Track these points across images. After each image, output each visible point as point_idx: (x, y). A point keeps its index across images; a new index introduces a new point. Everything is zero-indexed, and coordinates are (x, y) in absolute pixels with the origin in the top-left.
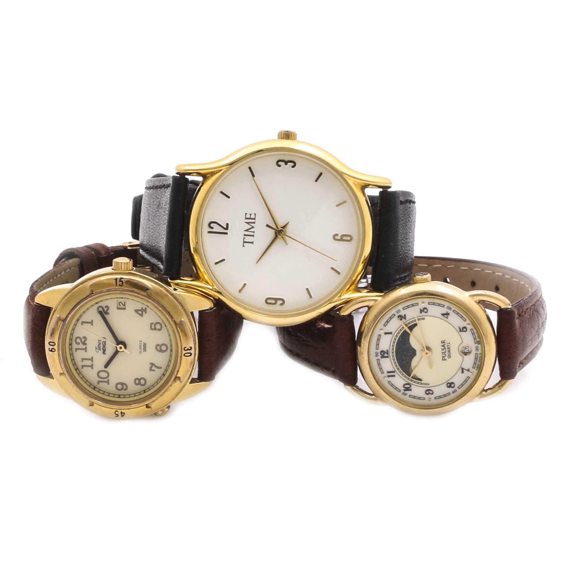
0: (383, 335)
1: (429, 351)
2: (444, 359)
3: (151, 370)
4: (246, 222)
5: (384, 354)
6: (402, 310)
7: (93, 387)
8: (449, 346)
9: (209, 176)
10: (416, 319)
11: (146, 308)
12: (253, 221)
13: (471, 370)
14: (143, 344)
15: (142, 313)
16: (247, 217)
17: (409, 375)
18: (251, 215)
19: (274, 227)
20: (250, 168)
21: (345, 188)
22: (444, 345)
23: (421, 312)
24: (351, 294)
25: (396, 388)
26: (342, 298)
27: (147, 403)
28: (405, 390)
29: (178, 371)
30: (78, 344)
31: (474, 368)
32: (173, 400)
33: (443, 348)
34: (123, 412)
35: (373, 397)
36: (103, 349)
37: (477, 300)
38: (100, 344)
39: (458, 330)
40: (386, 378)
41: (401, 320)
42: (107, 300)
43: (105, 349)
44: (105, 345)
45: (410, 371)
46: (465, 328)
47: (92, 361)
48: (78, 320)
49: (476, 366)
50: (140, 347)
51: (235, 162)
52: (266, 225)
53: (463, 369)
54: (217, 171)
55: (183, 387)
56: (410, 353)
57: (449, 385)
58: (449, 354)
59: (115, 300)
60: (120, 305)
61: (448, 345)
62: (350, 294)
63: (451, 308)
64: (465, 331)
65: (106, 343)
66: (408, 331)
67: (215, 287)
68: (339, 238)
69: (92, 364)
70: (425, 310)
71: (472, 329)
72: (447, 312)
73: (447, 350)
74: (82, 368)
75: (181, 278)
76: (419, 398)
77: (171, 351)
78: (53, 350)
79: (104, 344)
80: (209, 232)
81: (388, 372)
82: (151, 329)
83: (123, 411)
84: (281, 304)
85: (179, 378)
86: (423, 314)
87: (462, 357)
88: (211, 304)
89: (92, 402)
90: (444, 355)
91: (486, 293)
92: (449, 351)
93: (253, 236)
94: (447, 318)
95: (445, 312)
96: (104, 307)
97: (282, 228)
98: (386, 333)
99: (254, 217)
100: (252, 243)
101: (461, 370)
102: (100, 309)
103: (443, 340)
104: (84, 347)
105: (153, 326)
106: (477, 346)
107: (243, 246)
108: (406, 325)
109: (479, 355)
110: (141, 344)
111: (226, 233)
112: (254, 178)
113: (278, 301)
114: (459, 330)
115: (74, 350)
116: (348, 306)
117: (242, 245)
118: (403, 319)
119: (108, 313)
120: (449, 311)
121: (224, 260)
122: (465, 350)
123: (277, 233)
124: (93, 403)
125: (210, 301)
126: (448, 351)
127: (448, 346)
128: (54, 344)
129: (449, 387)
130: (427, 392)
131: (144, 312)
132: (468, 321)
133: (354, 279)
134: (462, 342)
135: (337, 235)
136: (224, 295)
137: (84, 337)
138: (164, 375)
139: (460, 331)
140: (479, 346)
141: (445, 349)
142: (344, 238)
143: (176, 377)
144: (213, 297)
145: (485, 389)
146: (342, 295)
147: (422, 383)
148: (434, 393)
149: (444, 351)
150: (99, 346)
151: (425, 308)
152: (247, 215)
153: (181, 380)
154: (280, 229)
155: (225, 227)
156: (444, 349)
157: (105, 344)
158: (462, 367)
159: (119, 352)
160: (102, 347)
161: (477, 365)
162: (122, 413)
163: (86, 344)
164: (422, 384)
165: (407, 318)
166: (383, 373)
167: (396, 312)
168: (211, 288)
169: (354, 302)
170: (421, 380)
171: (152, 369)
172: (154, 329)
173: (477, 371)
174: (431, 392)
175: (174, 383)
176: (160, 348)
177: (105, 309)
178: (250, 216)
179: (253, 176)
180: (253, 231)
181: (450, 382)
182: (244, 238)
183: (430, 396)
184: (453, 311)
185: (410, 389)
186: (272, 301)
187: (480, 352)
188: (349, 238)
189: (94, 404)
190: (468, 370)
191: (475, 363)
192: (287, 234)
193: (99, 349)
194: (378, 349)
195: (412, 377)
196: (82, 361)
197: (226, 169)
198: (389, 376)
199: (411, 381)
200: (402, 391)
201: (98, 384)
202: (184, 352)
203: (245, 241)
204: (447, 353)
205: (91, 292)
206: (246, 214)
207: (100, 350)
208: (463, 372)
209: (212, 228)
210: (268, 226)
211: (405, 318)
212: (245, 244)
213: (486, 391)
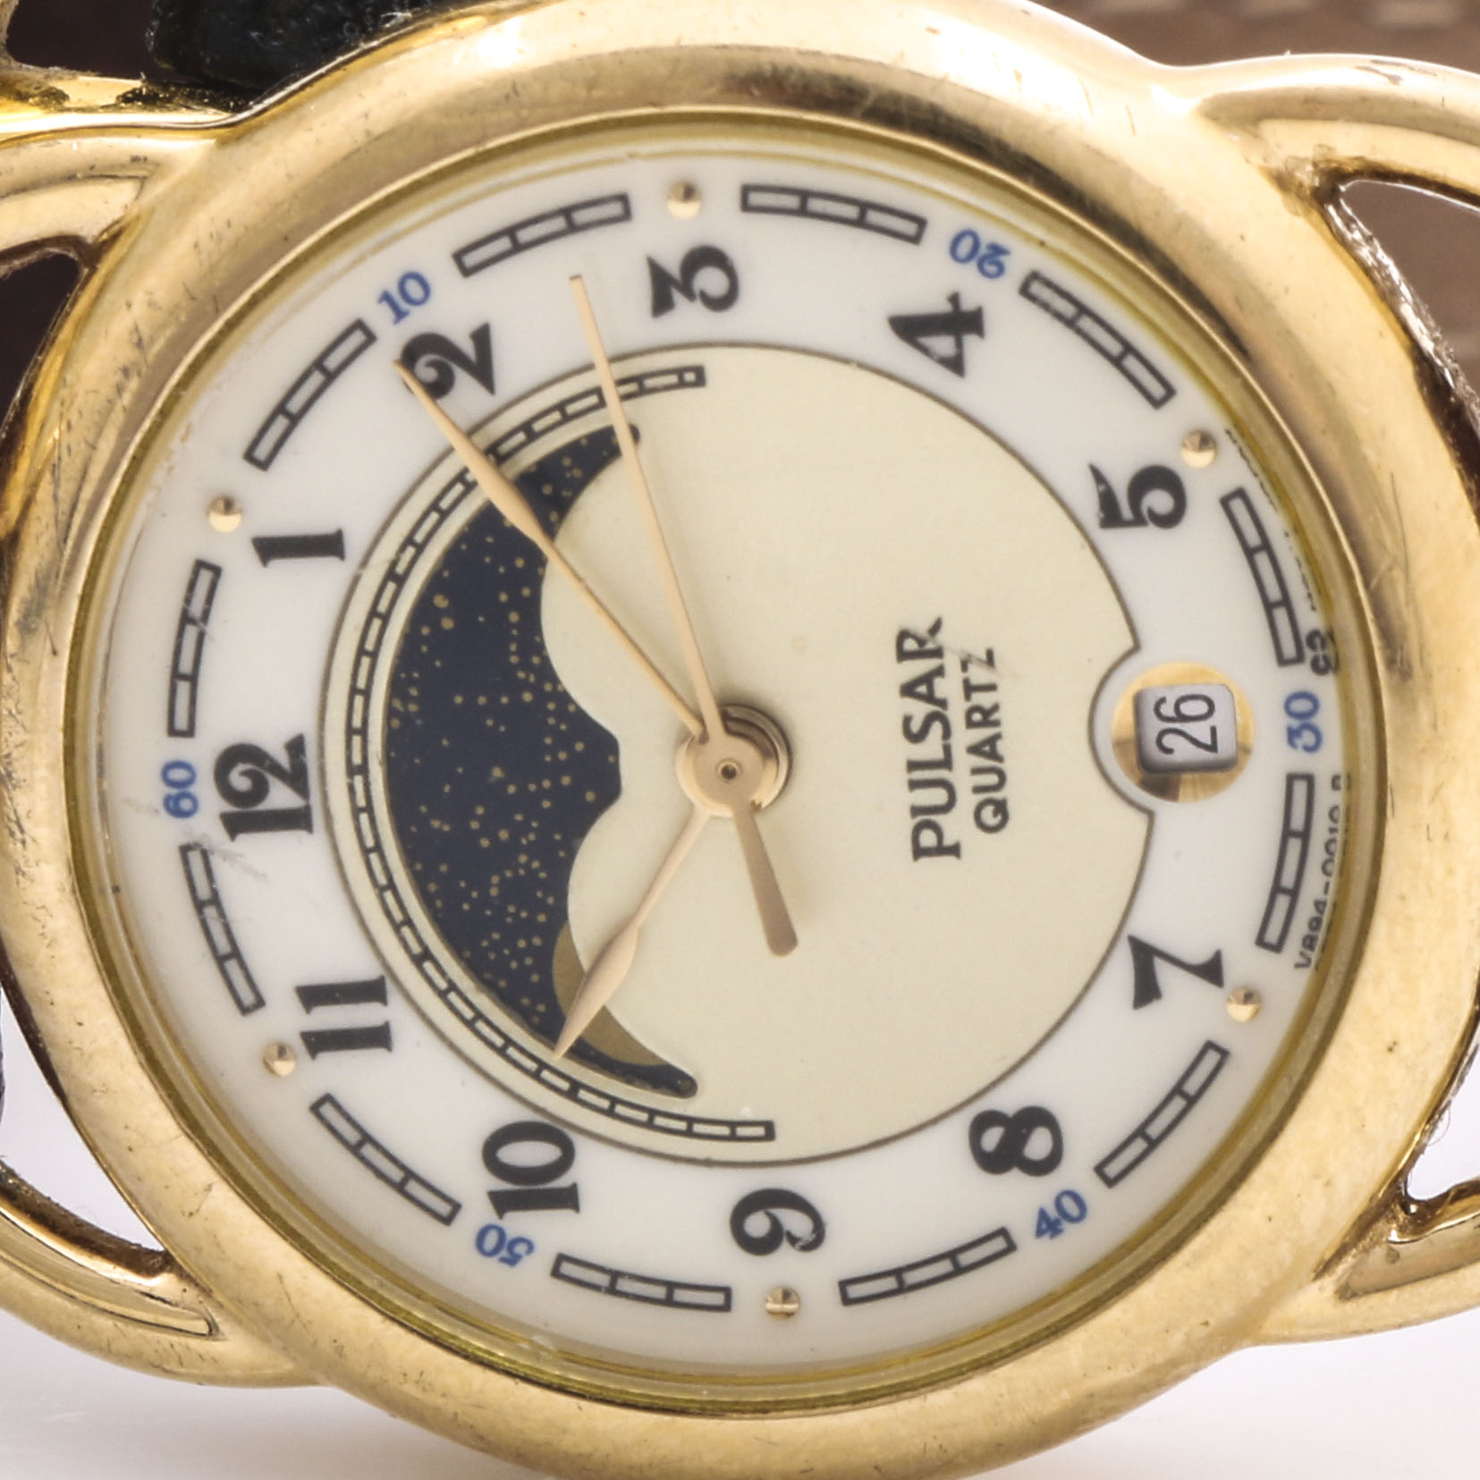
0: (240, 564)
1: (768, 753)
2: (928, 838)
5: (260, 790)
6: (442, 274)
8: (991, 688)
10: (603, 377)
13: (1244, 963)
17: (549, 1029)
22: (928, 679)
23: (661, 304)
25: (405, 1181)
28: (502, 1203)
31: (1277, 948)
33: (920, 710)
35: (163, 1283)
37: (1301, 161)
39: (1087, 503)
40: (283, 1067)
41: (438, 389)
45: (560, 986)
46: (1156, 477)
49: (1300, 928)
53: (1145, 956)
56: (556, 770)
57: (992, 1138)
58: (992, 779)
61: (978, 675)
63: (997, 251)
64: (1169, 520)
66: (517, 515)
70: (710, 280)
71: (1240, 493)
72: (954, 299)
73: (963, 737)
76: (670, 1294)
81: (313, 996)
86: (688, 318)
87: (1138, 823)
90: (937, 796)
91: (1394, 79)
92: (987, 749)
94: (955, 364)
95: (936, 304)
98: (271, 549)
101: (1122, 969)
103: (921, 626)
106: (1304, 695)
108: (496, 454)
109: (1327, 798)
114: (1088, 506)
118: (465, 383)
120: (975, 289)
122: (1169, 741)
126: (974, 750)
127: (969, 689)
129: (993, 1163)
130: (757, 1225)
132: (1193, 406)
134: (1127, 643)
139: (1111, 516)
140: (1326, 688)
141: (936, 729)
145: (1422, 1186)
147: (691, 1121)
148: (831, 1231)
149: (931, 748)
151: (706, 256)
156: (929, 720)
158: (1146, 926)
161: (1305, 911)
164: (689, 1127)
165: (513, 369)
166: (251, 1004)
167: (386, 297)
170: (675, 1081)
173: (1304, 978)
174: (796, 1222)
181: (1009, 1100)
183: (786, 1262)
184: (1025, 291)
185: (562, 1182)
187: (1327, 762)
190: (1211, 971)
191: (1283, 890)
194: (190, 732)
195: (581, 1052)
198: (318, 1042)
199: (573, 1091)
200: (478, 1211)
204: (962, 775)
208: (1146, 990)
211: (483, 371)
213: (1431, 1211)
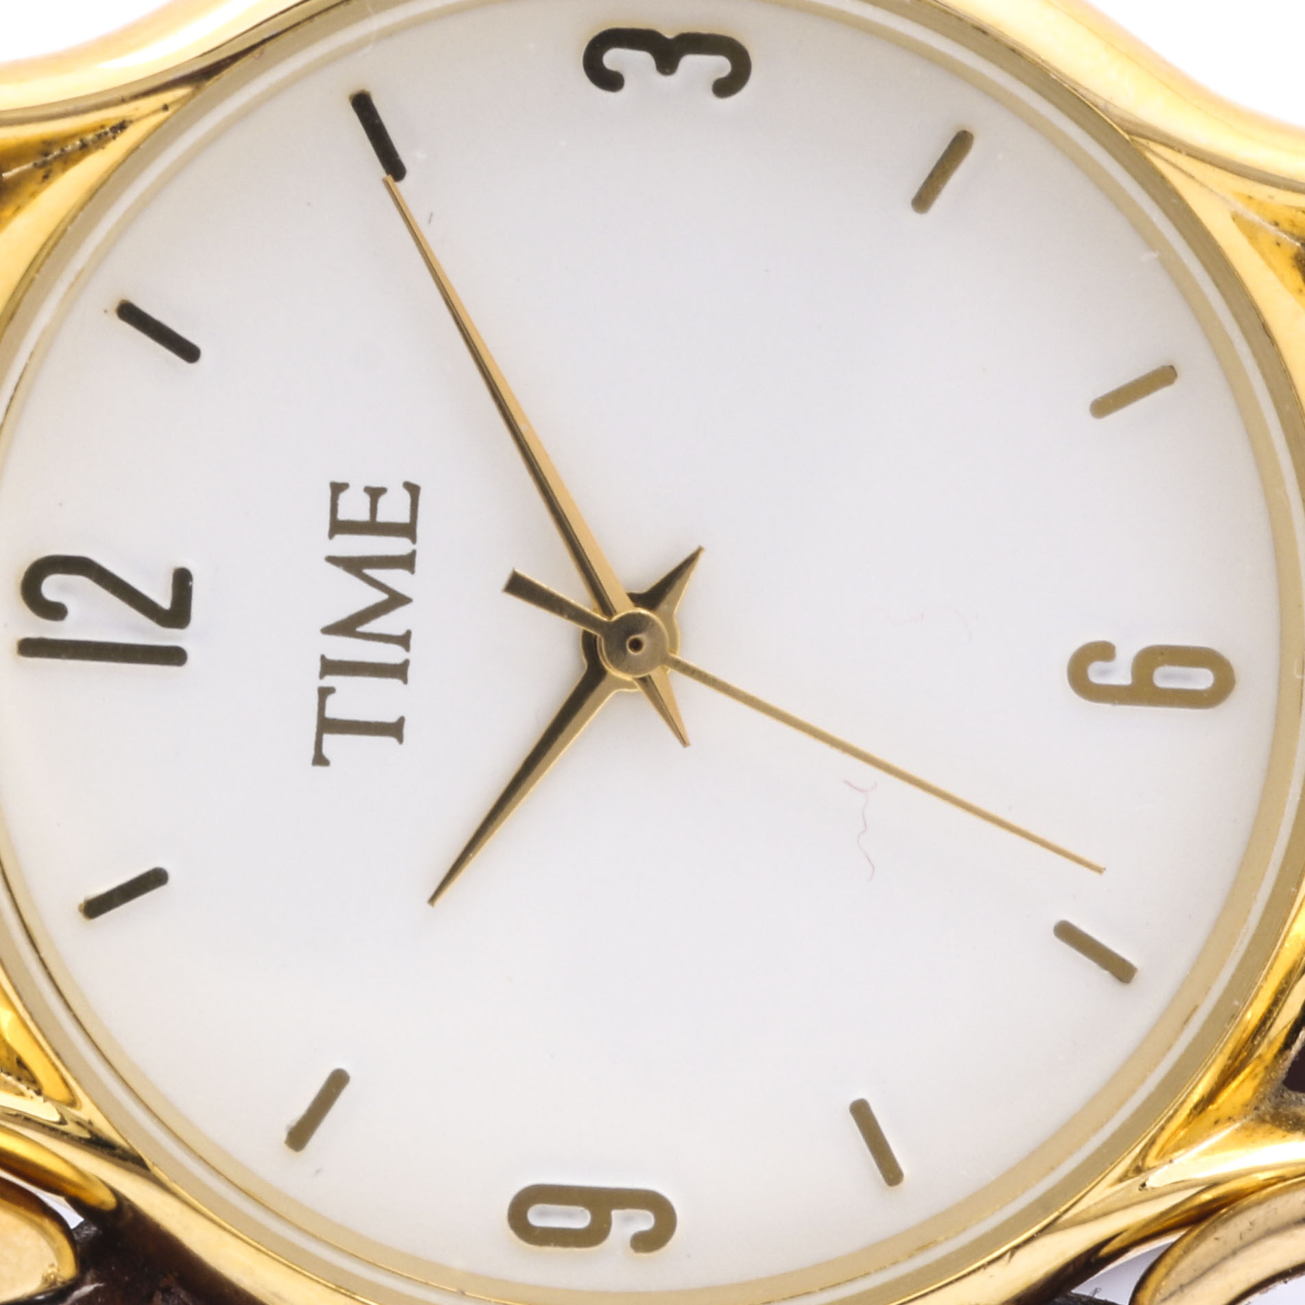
4: (332, 560)
9: (18, 182)
12: (396, 546)
16: (342, 515)
18: (375, 494)
19: (576, 593)
20: (363, 105)
21: (1169, 264)
24: (1221, 1147)
26: (1155, 1180)
51: (235, 58)
52: (504, 579)
54: (90, 137)
62: (1213, 1150)
67: (87, 1111)
68: (1119, 674)
80: (30, 647)
84: (647, 1242)
88: (58, 1253)
93: (399, 671)
97: (637, 599)
99: (404, 518)
100: (395, 730)
107: (320, 759)
111: (175, 656)
112: (402, 187)
113: (616, 1214)
116: (1208, 1248)
117: (310, 752)
121: (155, 879)
123: (602, 645)
125: (43, 1231)
133: (1253, 1015)
135: (1104, 651)
136: (163, 1177)
142: (1166, 677)
144: (72, 1191)
146: (1150, 1161)
152: (343, 498)
154: (624, 607)
155: (164, 600)
168: (49, 1114)
169: (1258, 1216)
178: (374, 510)
179: (394, 167)
180: (399, 631)
182: (324, 693)
186: (570, 1215)
188: (1202, 679)
192: (678, 656)
197: (162, 116)
203: (330, 713)
206: (338, 489)
209: (55, 611)
210: (519, 586)
212: (328, 738)
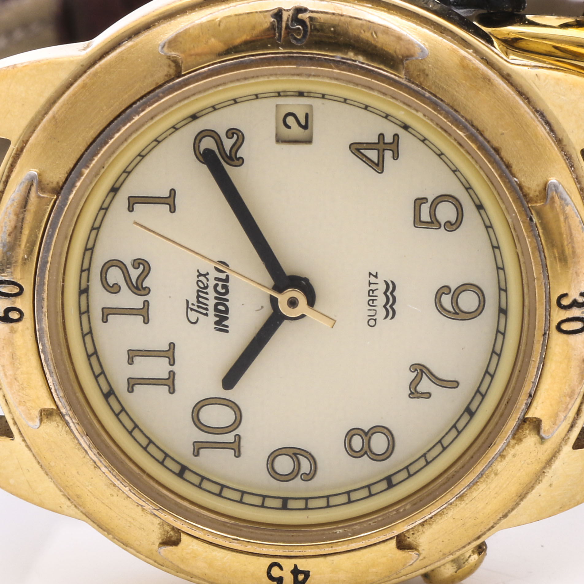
3: (414, 393)
7: (177, 469)
11: (396, 137)
14: (384, 287)
15: (381, 158)
27: (401, 528)
29: (532, 397)
30: (114, 289)
32: (505, 516)
34: (300, 568)
36: (216, 309)
38: (206, 287)
42: (235, 101)
43: (227, 311)
44: (227, 292)
47: (172, 363)
48: (114, 190)
50: (371, 302)
55: (549, 462)
59: (270, 104)
60: (289, 127)
65: (230, 285)
69: (172, 374)
74: (131, 390)
75: (529, 17)
77: (503, 311)
78: (14, 315)
79: (219, 289)
82: (418, 222)
83: (303, 565)
85: (537, 425)
89: (173, 528)
96: (223, 134)
102: (208, 143)
104: (137, 302)
105: (425, 209)
110: (373, 287)
115: (96, 314)
119: (238, 159)
124: (178, 531)
128: (16, 290)
131: (388, 154)
137: (138, 263)
138: (470, 412)
143: (524, 420)
150: (198, 296)
153: (542, 433)
157: (225, 287)
159: (286, 322)
160: (211, 302)
162: (296, 572)
163: (147, 291)
171: (420, 388)
172: (432, 222)
175: (513, 447)
176: (455, 301)
177: (228, 144)
189: (184, 537)
193: (202, 308)
196: (131, 361)
201: (196, 454)
202: (558, 315)
205: (172, 71)
207: (206, 315)
